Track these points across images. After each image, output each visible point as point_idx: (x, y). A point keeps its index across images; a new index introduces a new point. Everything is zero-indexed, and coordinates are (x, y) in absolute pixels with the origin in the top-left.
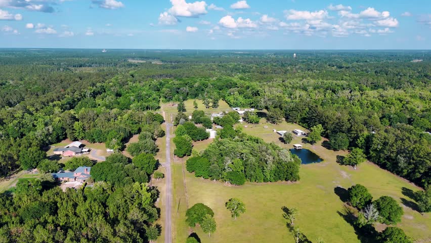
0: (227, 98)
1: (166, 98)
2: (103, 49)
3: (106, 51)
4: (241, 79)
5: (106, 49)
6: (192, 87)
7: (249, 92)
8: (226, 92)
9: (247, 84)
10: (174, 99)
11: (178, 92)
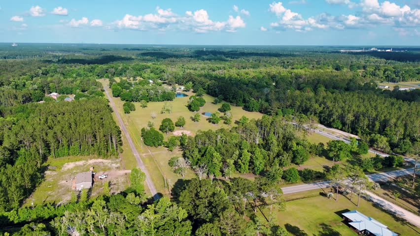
0: (143, 75)
1: (98, 76)
2: (12, 44)
3: (16, 45)
4: (153, 64)
5: (16, 43)
6: (116, 69)
7: (158, 71)
8: (142, 72)
9: (157, 66)
10: (104, 76)
11: (107, 72)
